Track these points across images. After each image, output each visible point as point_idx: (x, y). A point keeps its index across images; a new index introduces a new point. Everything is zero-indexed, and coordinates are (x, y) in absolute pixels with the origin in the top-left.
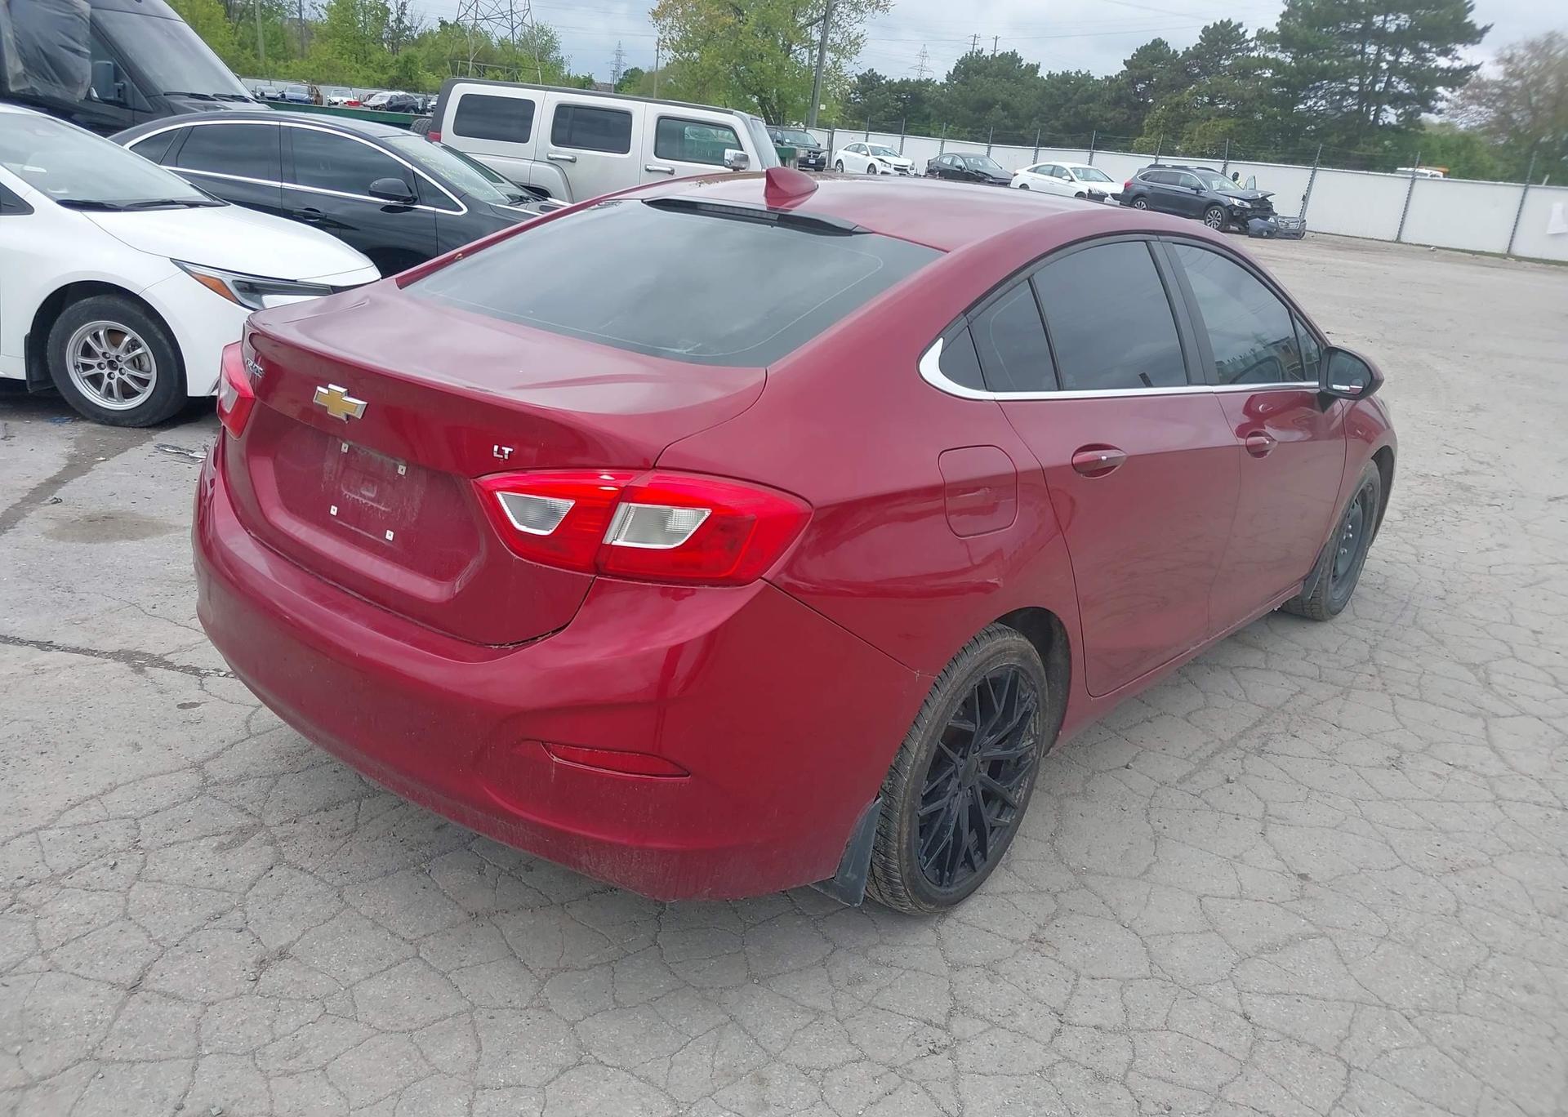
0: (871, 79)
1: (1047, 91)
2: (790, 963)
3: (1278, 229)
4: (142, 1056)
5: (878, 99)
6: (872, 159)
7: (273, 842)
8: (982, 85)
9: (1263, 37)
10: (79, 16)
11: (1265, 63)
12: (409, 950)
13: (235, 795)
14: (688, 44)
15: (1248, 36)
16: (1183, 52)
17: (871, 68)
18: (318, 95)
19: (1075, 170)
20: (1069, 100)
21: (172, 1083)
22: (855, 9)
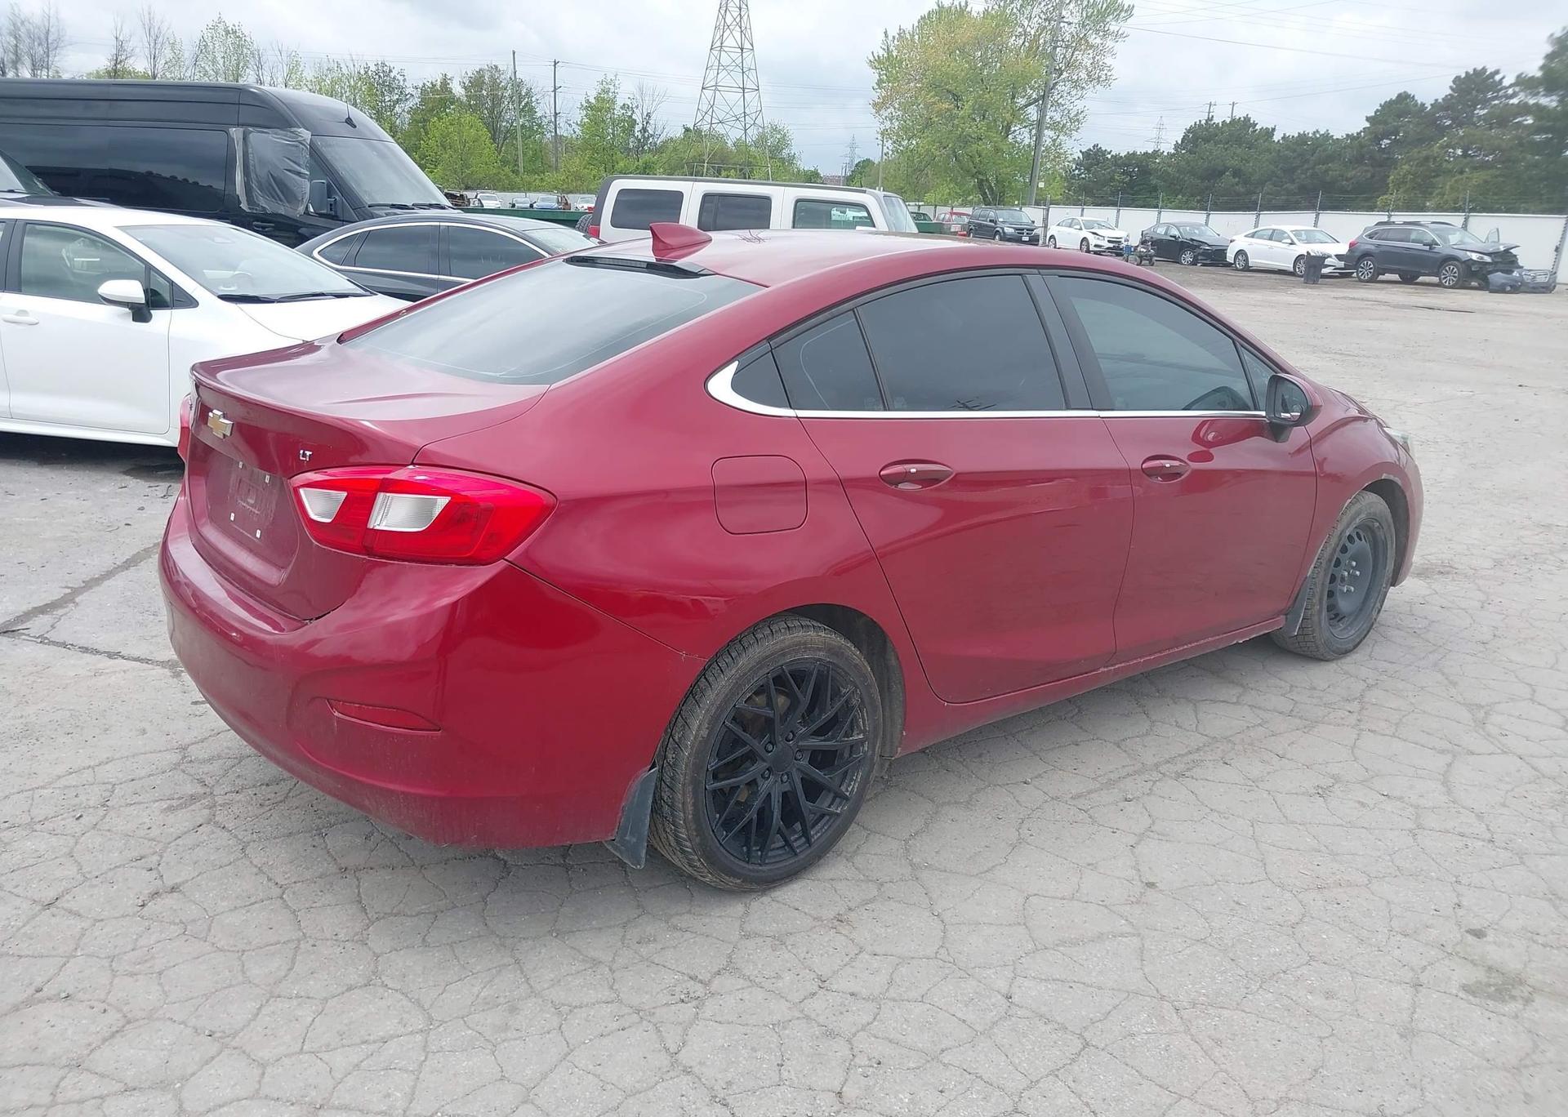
0: (1096, 154)
1: (1281, 154)
2: (594, 923)
3: (1523, 283)
4: (30, 953)
5: (1104, 174)
6: (1085, 233)
7: (211, 807)
8: (1211, 153)
9: (1524, 83)
10: (301, 143)
11: (1524, 109)
12: (277, 891)
13: (201, 770)
14: (907, 131)
15: (1506, 83)
16: (1431, 105)
17: (1096, 143)
18: (567, 203)
19: (1297, 233)
20: (1307, 161)
21: (42, 973)
22: (1075, 87)
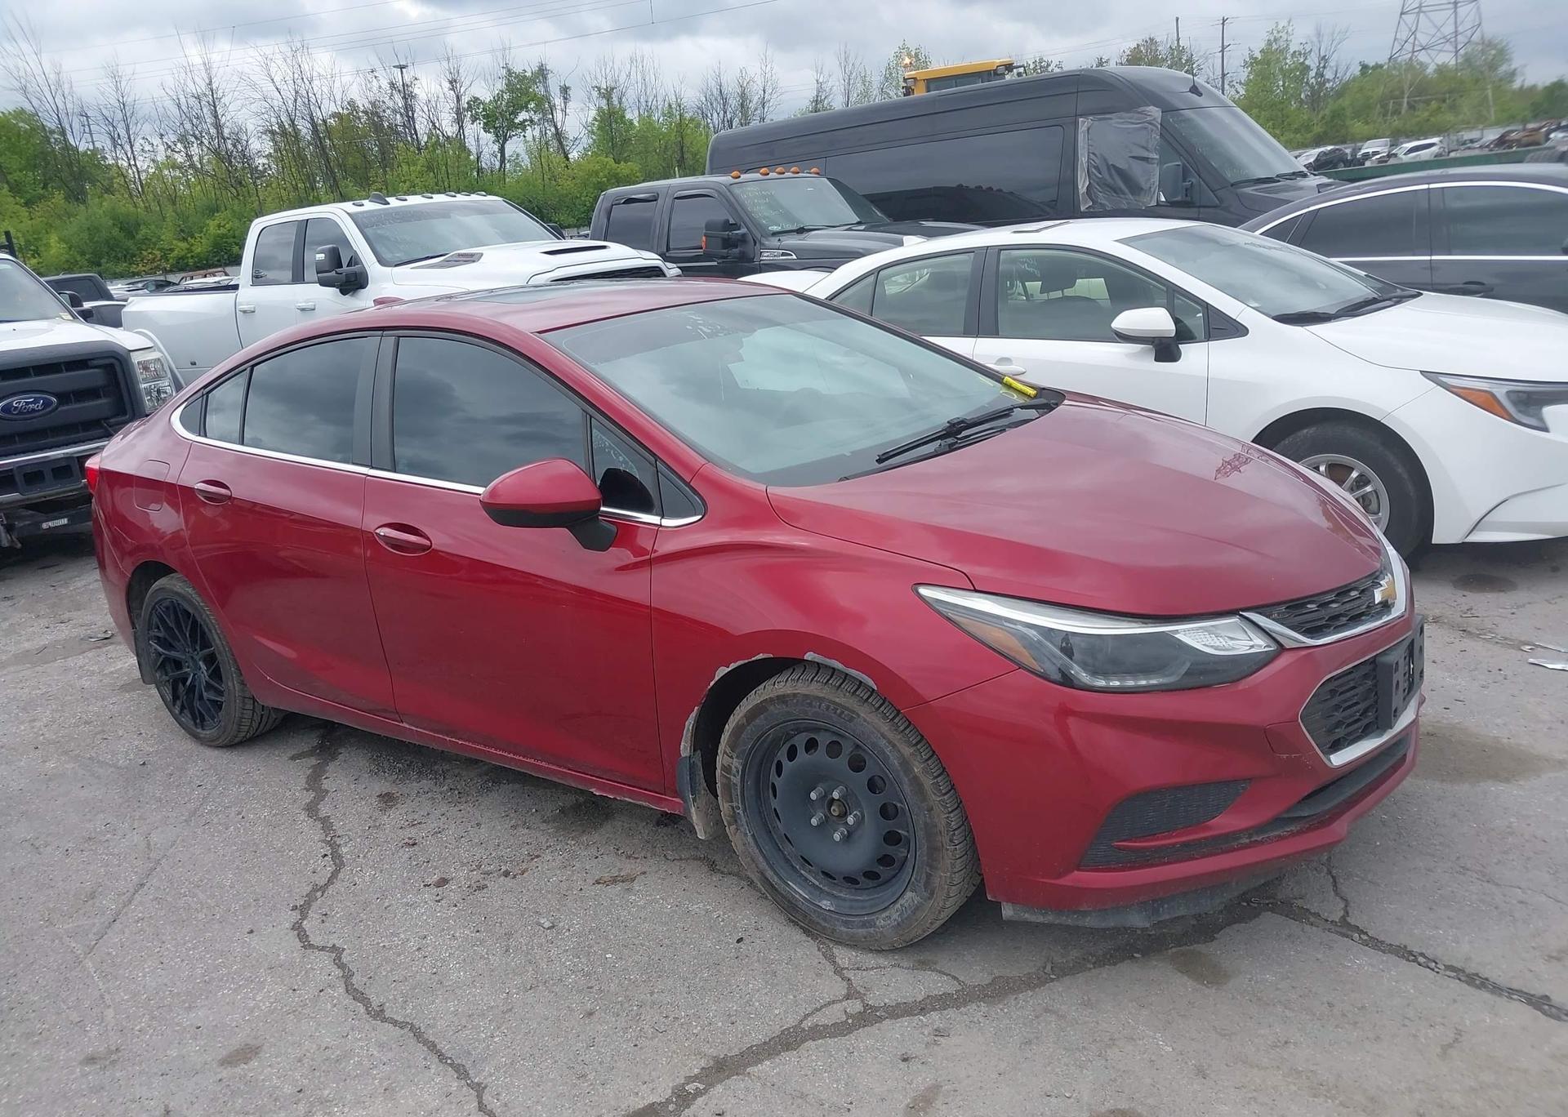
10: (1150, 124)
